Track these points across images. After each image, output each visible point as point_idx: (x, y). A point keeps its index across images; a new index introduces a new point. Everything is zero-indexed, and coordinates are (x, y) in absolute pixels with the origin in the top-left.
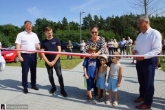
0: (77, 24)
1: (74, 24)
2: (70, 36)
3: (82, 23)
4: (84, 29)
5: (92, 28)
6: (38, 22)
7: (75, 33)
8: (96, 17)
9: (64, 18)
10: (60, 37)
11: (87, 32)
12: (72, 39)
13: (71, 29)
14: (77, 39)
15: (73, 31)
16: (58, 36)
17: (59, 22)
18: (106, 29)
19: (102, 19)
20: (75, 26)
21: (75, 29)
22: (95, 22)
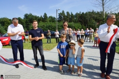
0: (54, 18)
1: (52, 17)
2: (49, 26)
3: (58, 17)
4: (59, 21)
5: (64, 22)
6: (26, 16)
7: (53, 24)
8: (68, 13)
9: (45, 14)
10: (42, 27)
11: (61, 23)
12: (51, 28)
13: (50, 21)
14: (54, 28)
15: (51, 23)
16: (41, 26)
17: (41, 16)
18: (75, 22)
19: (72, 14)
20: (52, 19)
21: (53, 22)
22: (67, 17)
